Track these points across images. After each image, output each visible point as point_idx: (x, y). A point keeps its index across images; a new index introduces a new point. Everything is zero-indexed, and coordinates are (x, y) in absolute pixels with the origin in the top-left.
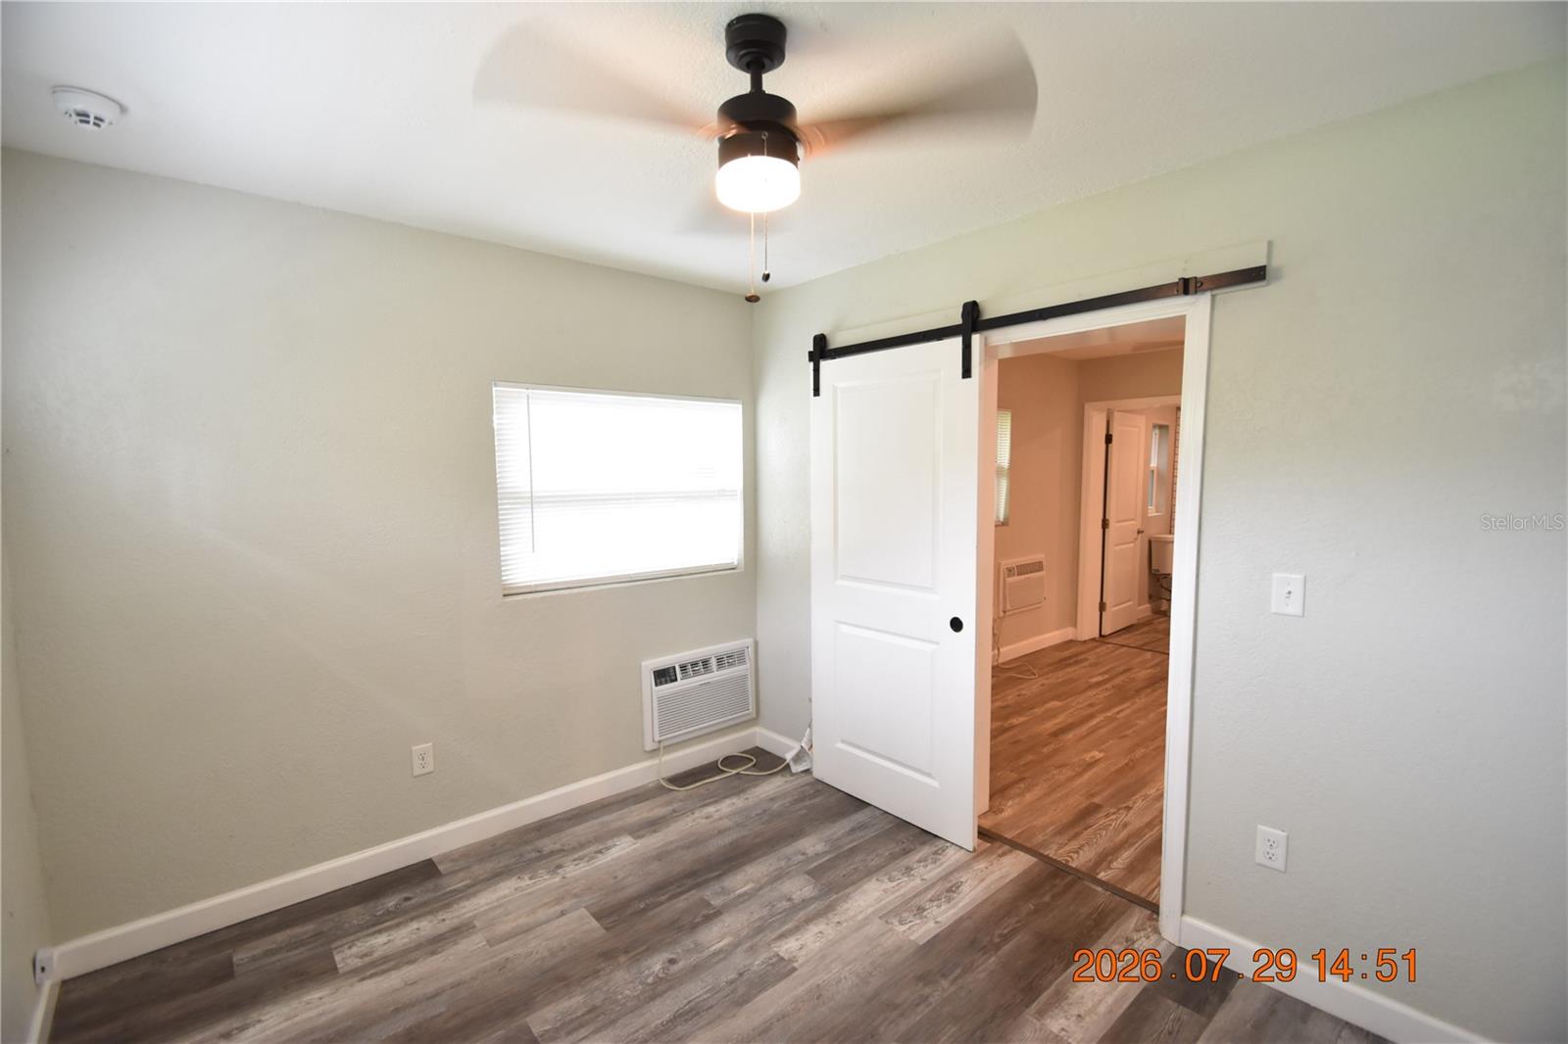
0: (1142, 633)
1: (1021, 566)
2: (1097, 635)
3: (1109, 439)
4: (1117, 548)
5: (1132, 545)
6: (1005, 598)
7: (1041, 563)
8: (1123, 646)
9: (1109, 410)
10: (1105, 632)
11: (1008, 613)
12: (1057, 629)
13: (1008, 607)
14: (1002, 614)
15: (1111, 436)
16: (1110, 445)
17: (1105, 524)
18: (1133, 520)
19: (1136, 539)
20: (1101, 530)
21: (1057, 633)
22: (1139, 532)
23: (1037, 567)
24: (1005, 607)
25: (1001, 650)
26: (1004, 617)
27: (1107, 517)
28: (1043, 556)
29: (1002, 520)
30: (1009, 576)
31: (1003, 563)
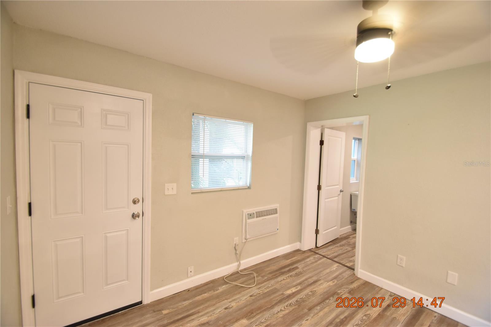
0: (341, 246)
1: (259, 212)
2: (314, 246)
3: (322, 143)
4: (326, 200)
5: (337, 198)
6: (246, 231)
7: (276, 209)
8: (324, 256)
9: (322, 126)
10: (319, 245)
11: (248, 240)
12: (289, 244)
13: (248, 237)
14: (244, 241)
15: (323, 141)
16: (322, 146)
17: (319, 188)
18: (337, 185)
19: (339, 195)
20: (317, 191)
21: (289, 246)
22: (341, 191)
23: (275, 211)
24: (246, 236)
25: (242, 262)
26: (245, 242)
27: (320, 184)
28: (278, 205)
29: (248, 186)
30: (249, 218)
31: (245, 211)
